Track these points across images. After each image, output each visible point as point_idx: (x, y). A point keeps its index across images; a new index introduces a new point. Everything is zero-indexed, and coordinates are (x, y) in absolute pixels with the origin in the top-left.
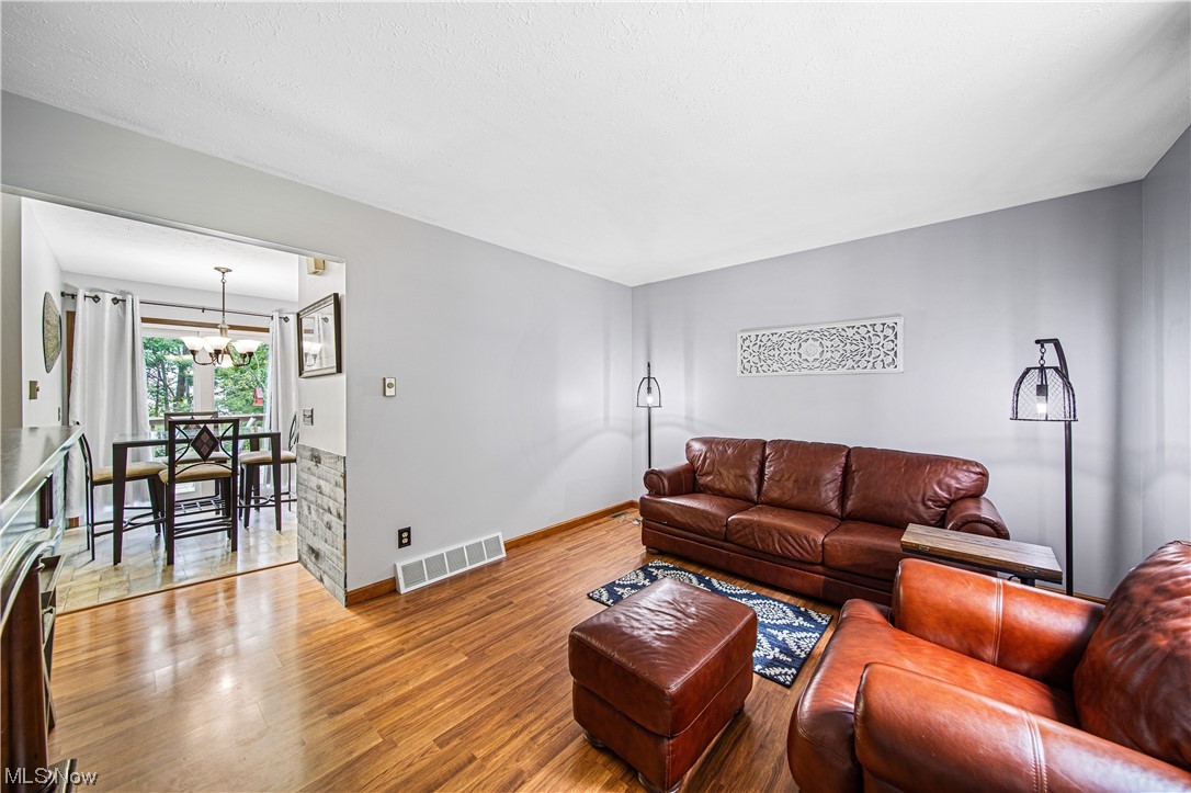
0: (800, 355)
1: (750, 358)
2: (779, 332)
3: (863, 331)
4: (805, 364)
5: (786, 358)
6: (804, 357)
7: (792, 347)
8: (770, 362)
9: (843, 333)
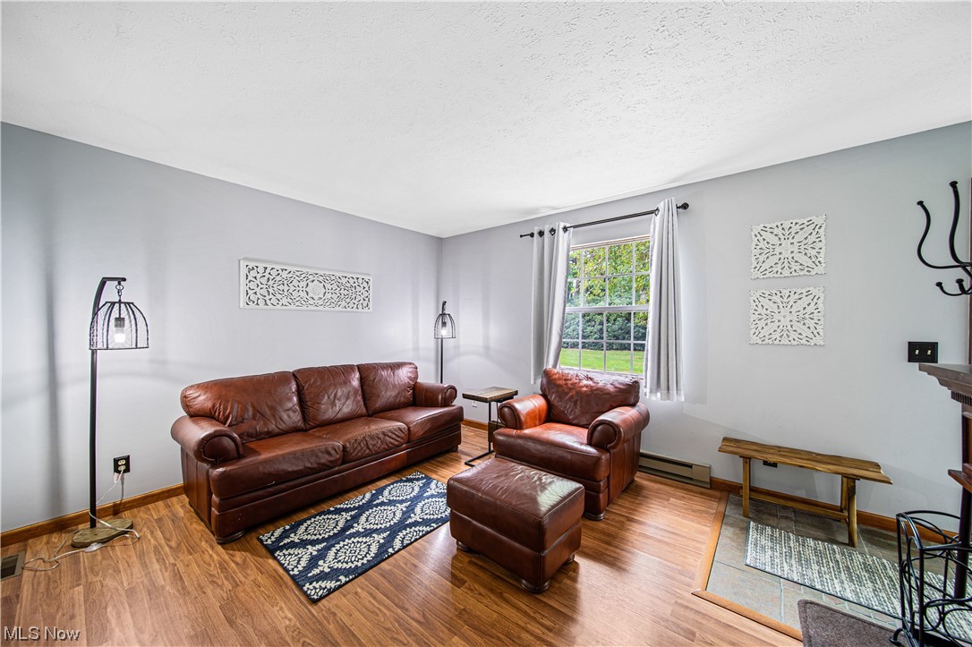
0: (307, 293)
1: (258, 290)
2: (289, 269)
3: (351, 281)
4: (311, 302)
5: (295, 294)
6: (311, 295)
7: (301, 284)
8: (279, 296)
9: (339, 280)
